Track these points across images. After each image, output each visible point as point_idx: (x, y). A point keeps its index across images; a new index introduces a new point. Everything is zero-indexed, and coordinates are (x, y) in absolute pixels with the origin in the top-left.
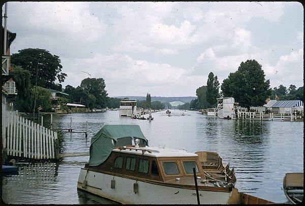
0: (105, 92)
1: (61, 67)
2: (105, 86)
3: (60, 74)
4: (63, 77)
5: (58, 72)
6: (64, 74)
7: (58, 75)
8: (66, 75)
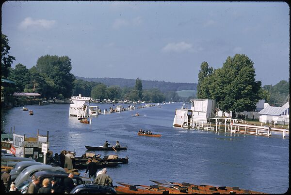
1: (8, 48)
3: (6, 56)
4: (10, 61)
5: (4, 54)
6: (12, 57)
7: (5, 57)
8: (14, 58)
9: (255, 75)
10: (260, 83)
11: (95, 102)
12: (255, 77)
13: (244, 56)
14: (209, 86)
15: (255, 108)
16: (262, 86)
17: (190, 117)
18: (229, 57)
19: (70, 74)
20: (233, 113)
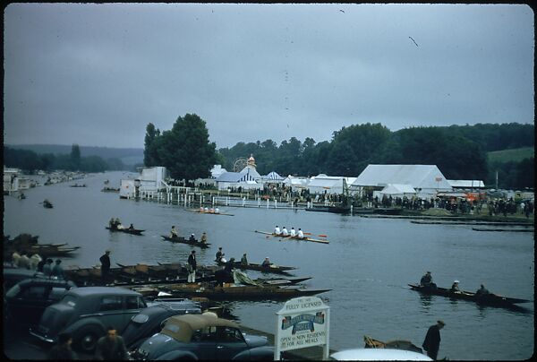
9: (208, 136)
10: (214, 144)
11: (25, 174)
12: (209, 138)
13: (195, 116)
14: (158, 150)
15: (210, 174)
16: (217, 148)
17: (137, 188)
18: (180, 119)
20: (187, 182)
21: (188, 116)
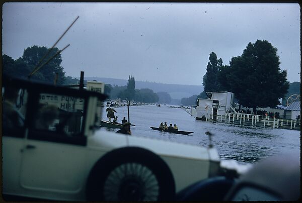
0: (61, 69)
2: (61, 61)
9: (279, 63)
10: (285, 73)
13: (266, 42)
18: (250, 43)
19: (60, 67)
20: (255, 109)
21: (258, 42)
